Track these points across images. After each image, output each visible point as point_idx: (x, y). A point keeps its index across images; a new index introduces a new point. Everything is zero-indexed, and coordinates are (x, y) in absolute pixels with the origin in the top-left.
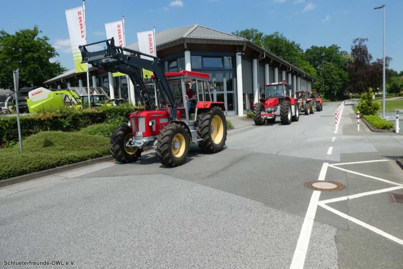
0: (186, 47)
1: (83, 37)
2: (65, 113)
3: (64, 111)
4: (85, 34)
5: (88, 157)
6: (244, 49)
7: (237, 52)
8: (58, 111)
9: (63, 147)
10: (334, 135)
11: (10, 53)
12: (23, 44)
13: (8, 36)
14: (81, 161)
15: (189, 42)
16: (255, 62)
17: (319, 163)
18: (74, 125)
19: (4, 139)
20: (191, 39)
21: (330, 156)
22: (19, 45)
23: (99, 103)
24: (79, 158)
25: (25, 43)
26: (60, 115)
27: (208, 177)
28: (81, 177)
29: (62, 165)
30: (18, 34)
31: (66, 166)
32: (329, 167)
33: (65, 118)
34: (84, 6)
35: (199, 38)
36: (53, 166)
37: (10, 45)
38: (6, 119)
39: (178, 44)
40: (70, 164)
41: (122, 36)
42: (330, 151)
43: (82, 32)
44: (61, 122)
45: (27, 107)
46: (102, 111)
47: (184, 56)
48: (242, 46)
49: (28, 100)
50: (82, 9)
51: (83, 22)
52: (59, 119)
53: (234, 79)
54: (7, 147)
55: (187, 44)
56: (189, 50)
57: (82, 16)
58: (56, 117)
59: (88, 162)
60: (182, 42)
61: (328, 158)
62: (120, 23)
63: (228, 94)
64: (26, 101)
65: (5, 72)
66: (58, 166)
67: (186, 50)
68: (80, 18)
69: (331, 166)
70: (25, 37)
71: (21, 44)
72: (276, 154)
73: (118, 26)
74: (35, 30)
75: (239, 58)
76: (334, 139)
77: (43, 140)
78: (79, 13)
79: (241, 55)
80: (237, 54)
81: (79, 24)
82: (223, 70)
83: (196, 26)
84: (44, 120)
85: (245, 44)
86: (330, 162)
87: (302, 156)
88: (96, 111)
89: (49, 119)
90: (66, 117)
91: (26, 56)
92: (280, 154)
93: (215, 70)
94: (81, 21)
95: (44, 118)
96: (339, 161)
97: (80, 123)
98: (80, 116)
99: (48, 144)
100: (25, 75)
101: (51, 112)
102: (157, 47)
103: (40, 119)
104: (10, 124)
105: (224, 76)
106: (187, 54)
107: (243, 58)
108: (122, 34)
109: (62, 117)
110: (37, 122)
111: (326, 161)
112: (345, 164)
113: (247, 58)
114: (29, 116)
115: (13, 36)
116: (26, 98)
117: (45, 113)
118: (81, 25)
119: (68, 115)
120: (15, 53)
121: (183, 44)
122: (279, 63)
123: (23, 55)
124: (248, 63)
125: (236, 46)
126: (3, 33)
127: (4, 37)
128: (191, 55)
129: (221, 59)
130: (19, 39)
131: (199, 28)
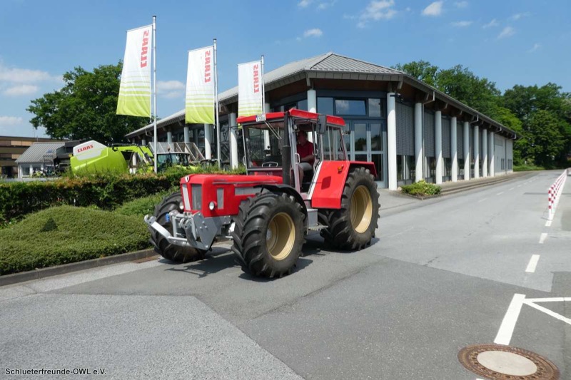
0: (308, 84)
1: (144, 65)
2: (103, 178)
3: (103, 175)
5: (100, 252)
6: (400, 87)
7: (388, 92)
8: (94, 175)
9: (68, 233)
10: (545, 229)
11: (85, 96)
12: (102, 85)
13: (86, 74)
14: (84, 259)
15: (313, 76)
16: (419, 108)
17: (504, 293)
18: (118, 196)
20: (316, 72)
21: (532, 276)
22: (97, 85)
23: (179, 164)
24: (81, 254)
25: (105, 83)
26: (95, 181)
27: (271, 311)
29: (47, 266)
30: (97, 71)
31: (55, 267)
32: (525, 306)
33: (103, 185)
34: (154, 24)
36: (29, 267)
37: (86, 86)
39: (298, 79)
40: (63, 263)
41: (212, 68)
42: (533, 264)
44: (96, 193)
45: (70, 169)
46: (165, 177)
47: (306, 98)
48: (396, 83)
50: (152, 27)
52: (94, 187)
53: (384, 133)
55: (311, 79)
56: (314, 89)
57: (149, 37)
58: (90, 185)
59: (95, 262)
60: (303, 77)
61: (526, 283)
62: (210, 49)
63: (373, 155)
64: (69, 159)
65: (77, 121)
66: (40, 266)
67: (309, 88)
68: (145, 40)
69: (530, 302)
70: (106, 76)
71: (99, 84)
72: (426, 265)
73: (207, 53)
74: (119, 66)
75: (391, 101)
76: (544, 236)
77: (45, 220)
78: (146, 33)
79: (396, 96)
80: (389, 94)
82: (366, 119)
83: (329, 54)
85: (401, 80)
86: (530, 294)
87: (474, 273)
88: (156, 177)
90: (106, 184)
91: (105, 100)
92: (433, 265)
93: (351, 119)
95: (69, 185)
96: (549, 289)
97: (128, 194)
98: (129, 184)
99: (50, 226)
100: (102, 125)
101: (82, 177)
103: (62, 187)
105: (368, 128)
106: (311, 95)
107: (398, 101)
108: (211, 64)
109: (99, 184)
110: (57, 190)
111: (521, 290)
112: (561, 299)
113: (405, 100)
114: (48, 181)
115: (91, 74)
116: (70, 156)
117: (72, 178)
119: (108, 181)
120: (92, 96)
121: (305, 79)
123: (101, 99)
124: (406, 109)
125: (387, 82)
126: (79, 70)
127: (81, 75)
128: (317, 97)
129: (363, 102)
130: (97, 77)
131: (333, 57)
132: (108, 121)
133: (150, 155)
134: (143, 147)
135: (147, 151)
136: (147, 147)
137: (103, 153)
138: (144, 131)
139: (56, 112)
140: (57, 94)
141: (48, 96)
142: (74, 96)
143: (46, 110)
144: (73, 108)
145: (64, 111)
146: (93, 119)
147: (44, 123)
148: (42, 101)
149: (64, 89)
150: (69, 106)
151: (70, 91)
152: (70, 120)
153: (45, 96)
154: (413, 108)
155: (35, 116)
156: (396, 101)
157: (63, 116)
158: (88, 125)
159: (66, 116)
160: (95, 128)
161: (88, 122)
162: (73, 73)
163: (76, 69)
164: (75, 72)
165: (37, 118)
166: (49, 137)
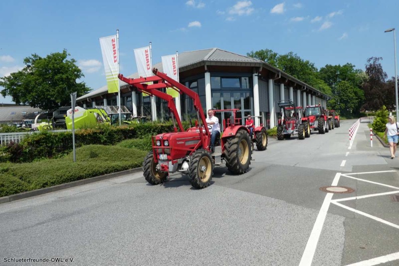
0: (206, 69)
1: (115, 61)
2: (102, 129)
3: (102, 127)
4: (117, 58)
5: (129, 166)
6: (261, 70)
7: (254, 73)
8: (97, 127)
9: (107, 158)
10: (348, 150)
11: (41, 75)
12: (54, 66)
13: (40, 59)
14: (123, 170)
15: (209, 64)
16: (271, 82)
17: (333, 173)
18: (110, 140)
19: (54, 152)
20: (211, 62)
21: (343, 167)
22: (50, 67)
23: (126, 120)
24: (122, 167)
25: (55, 65)
26: (99, 131)
28: (127, 182)
29: (109, 173)
30: (49, 57)
31: (113, 173)
32: (341, 176)
33: (102, 133)
34: (118, 35)
35: (218, 60)
36: (102, 174)
37: (42, 67)
38: (56, 134)
39: (199, 66)
40: (115, 172)
41: (150, 61)
42: (343, 163)
43: (115, 57)
44: (100, 138)
45: (65, 124)
46: (133, 128)
47: (204, 77)
48: (259, 68)
50: (116, 37)
51: (116, 49)
52: (98, 134)
53: (251, 98)
54: (56, 158)
55: (207, 66)
56: (209, 72)
57: (115, 43)
58: (96, 133)
59: (129, 171)
60: (202, 65)
61: (341, 169)
62: (148, 48)
63: (245, 112)
64: (65, 118)
65: (36, 92)
66: (106, 173)
67: (206, 72)
68: (114, 45)
69: (344, 175)
70: (56, 60)
71: (52, 66)
72: (294, 166)
73: (146, 51)
74: (64, 53)
75: (256, 79)
76: (347, 153)
77: (89, 152)
78: (113, 41)
79: (258, 76)
80: (254, 75)
81: (112, 50)
82: (239, 90)
83: (215, 49)
84: (86, 135)
85: (261, 66)
86: (343, 172)
87: (317, 167)
89: (89, 135)
90: (104, 133)
91: (56, 77)
92: (298, 165)
93: (232, 90)
94: (114, 48)
95: (86, 133)
96: (351, 171)
97: (115, 138)
98: (115, 132)
99: (94, 155)
100: (54, 95)
101: (91, 129)
102: (180, 69)
103: (82, 134)
104: (59, 138)
105: (242, 95)
106: (207, 75)
107: (260, 78)
109: (100, 133)
110: (80, 137)
111: (339, 172)
112: (356, 173)
113: (264, 78)
115: (45, 59)
116: (65, 116)
117: (86, 129)
118: (114, 51)
119: (105, 131)
120: (47, 74)
121: (204, 66)
122: (294, 83)
123: (53, 77)
124: (264, 83)
125: (253, 67)
126: (35, 56)
127: (36, 60)
128: (211, 76)
129: (238, 79)
130: (50, 61)
131: (217, 51)
132: (58, 91)
133: (105, 114)
134: (101, 110)
135: (103, 112)
136: (103, 109)
137: (85, 114)
138: (86, 98)
139: (20, 86)
140: (20, 73)
141: (13, 74)
142: (32, 74)
143: (12, 84)
144: (33, 83)
145: (27, 85)
146: (48, 90)
147: (10, 94)
148: (9, 78)
149: (24, 69)
150: (30, 81)
151: (28, 70)
152: (31, 91)
153: (11, 74)
154: (268, 82)
155: (4, 88)
156: (258, 79)
157: (26, 89)
158: (44, 95)
159: (28, 89)
160: (49, 97)
161: (44, 92)
162: (31, 58)
163: (33, 55)
164: (32, 57)
165: (5, 90)
166: (14, 103)
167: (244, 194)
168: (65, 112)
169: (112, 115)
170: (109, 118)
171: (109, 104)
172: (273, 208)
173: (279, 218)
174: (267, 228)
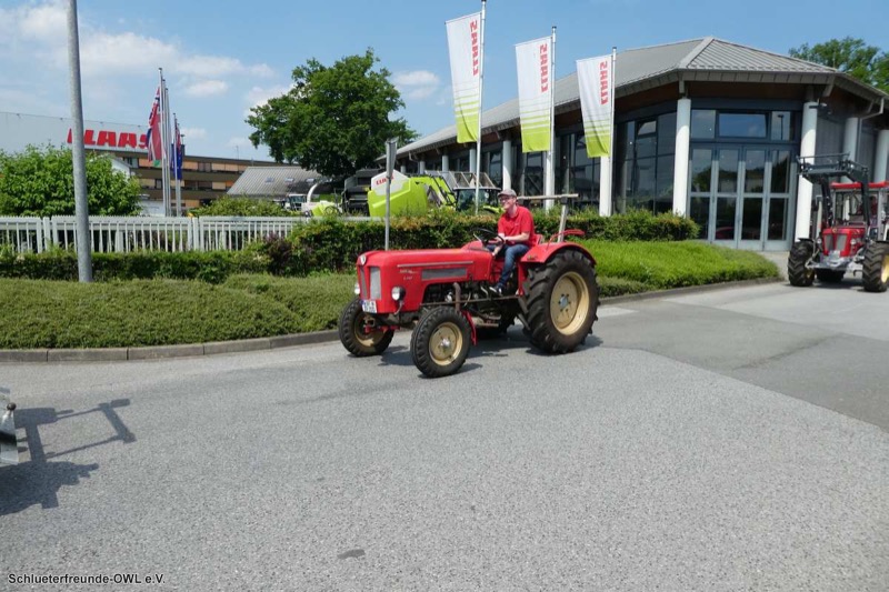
0: (682, 89)
1: (475, 72)
2: (441, 220)
3: (440, 216)
4: (480, 66)
6: (828, 93)
7: (807, 101)
8: (430, 216)
11: (322, 103)
12: (347, 85)
13: (322, 69)
15: (691, 78)
16: (853, 125)
19: (346, 259)
20: (696, 72)
22: (340, 86)
23: (488, 204)
25: (351, 82)
26: (433, 224)
30: (339, 65)
33: (440, 228)
34: (483, 12)
35: (715, 68)
37: (326, 87)
38: (351, 225)
39: (664, 82)
41: (549, 70)
43: (475, 63)
44: (434, 238)
45: (367, 206)
47: (676, 111)
48: (824, 87)
49: (370, 193)
50: (478, 17)
51: (478, 43)
52: (431, 231)
53: (793, 165)
54: (350, 273)
55: (686, 83)
56: (688, 98)
57: (478, 31)
58: (427, 227)
60: (674, 80)
62: (547, 41)
63: (772, 199)
64: (366, 193)
65: (312, 137)
67: (680, 96)
68: (474, 35)
70: (351, 72)
71: (343, 84)
73: (542, 47)
74: (367, 57)
75: (811, 116)
78: (473, 26)
79: (818, 108)
80: (807, 105)
81: (471, 46)
82: (764, 143)
83: (708, 40)
84: (408, 231)
85: (831, 82)
89: (415, 231)
90: (444, 228)
91: (351, 108)
93: (742, 144)
94: (475, 41)
95: (408, 227)
97: (465, 241)
98: (467, 228)
100: (346, 144)
101: (419, 218)
102: (618, 90)
103: (401, 229)
104: (356, 234)
105: (768, 156)
106: (684, 106)
107: (822, 115)
108: (549, 64)
109: (436, 228)
110: (396, 233)
113: (834, 114)
115: (331, 70)
116: (367, 189)
117: (408, 218)
118: (475, 48)
119: (446, 223)
120: (332, 102)
121: (677, 84)
123: (345, 107)
124: (832, 128)
125: (806, 86)
126: (313, 63)
127: (314, 73)
128: (692, 109)
129: (763, 117)
130: (340, 75)
131: (715, 44)
132: (353, 137)
133: (446, 189)
134: (438, 179)
135: (442, 183)
136: (441, 178)
137: (405, 187)
138: (406, 153)
139: (283, 125)
140: (285, 98)
141: (272, 102)
142: (306, 101)
143: (271, 121)
144: (308, 119)
145: (297, 122)
146: (334, 135)
147: (266, 140)
148: (264, 110)
149: (292, 92)
150: (302, 117)
151: (300, 93)
152: (304, 136)
153: (269, 101)
154: (843, 125)
155: (256, 130)
156: (819, 116)
157: (294, 131)
158: (326, 144)
159: (298, 133)
160: (335, 148)
161: (327, 138)
162: (305, 69)
163: (309, 62)
164: (308, 66)
165: (258, 133)
166: (273, 159)
167: (766, 394)
168: (367, 181)
169: (458, 191)
170: (452, 199)
171: (452, 167)
172: (845, 440)
173: (862, 464)
174: (829, 483)
